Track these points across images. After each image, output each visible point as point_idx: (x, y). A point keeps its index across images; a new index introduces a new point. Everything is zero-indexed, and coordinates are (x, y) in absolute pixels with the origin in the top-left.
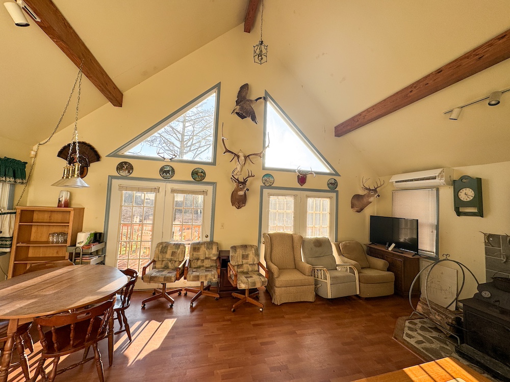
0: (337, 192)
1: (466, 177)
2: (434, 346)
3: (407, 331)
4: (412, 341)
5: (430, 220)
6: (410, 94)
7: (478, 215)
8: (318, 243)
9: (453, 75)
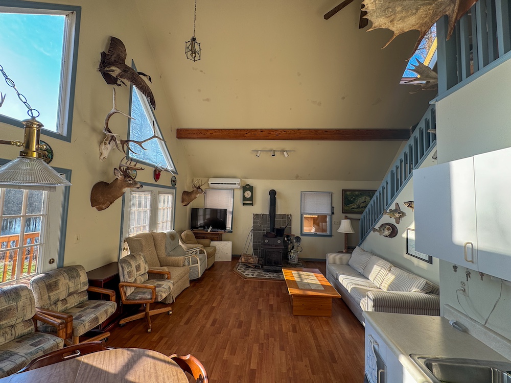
0: (175, 188)
1: (248, 185)
2: (256, 273)
3: (244, 274)
4: (250, 276)
5: (230, 209)
6: (246, 135)
7: (252, 204)
8: (172, 236)
9: (267, 136)
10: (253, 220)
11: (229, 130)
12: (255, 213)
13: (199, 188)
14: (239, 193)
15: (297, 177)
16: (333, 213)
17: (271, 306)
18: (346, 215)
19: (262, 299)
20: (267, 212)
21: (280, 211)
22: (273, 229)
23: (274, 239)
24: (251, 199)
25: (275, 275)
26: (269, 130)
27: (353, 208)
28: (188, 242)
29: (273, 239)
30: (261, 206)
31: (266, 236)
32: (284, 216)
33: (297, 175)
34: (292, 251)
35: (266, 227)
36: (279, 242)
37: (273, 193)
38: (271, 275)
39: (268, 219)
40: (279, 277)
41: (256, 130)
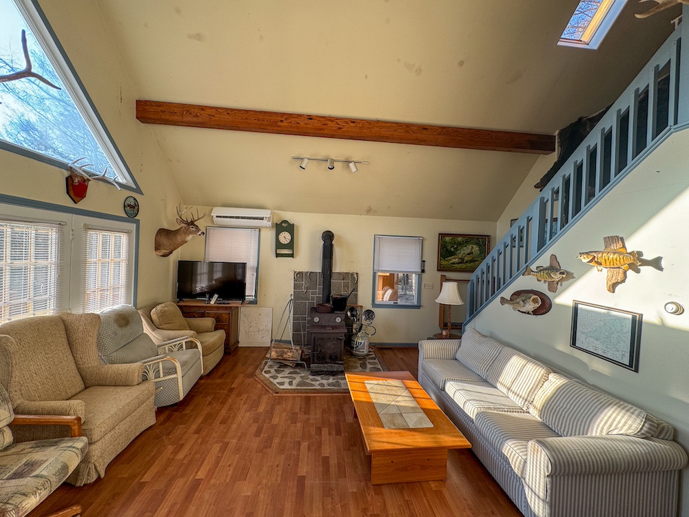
0: (137, 222)
1: (285, 222)
2: (298, 379)
3: (275, 381)
4: (286, 386)
5: (251, 263)
6: (280, 124)
7: (292, 256)
8: (123, 319)
9: (321, 129)
10: (293, 282)
11: (247, 111)
12: (298, 271)
13: (192, 223)
14: (269, 236)
15: (369, 211)
16: (423, 271)
17: (326, 461)
18: (444, 273)
19: (307, 443)
20: (318, 268)
21: (339, 267)
22: (327, 298)
23: (329, 315)
24: (291, 245)
25: (331, 380)
26: (324, 117)
27: (454, 263)
28: (164, 326)
29: (327, 316)
30: (307, 259)
31: (315, 310)
32: (345, 276)
33: (369, 207)
34: (359, 334)
35: (316, 295)
36: (338, 320)
37: (328, 237)
38: (325, 382)
39: (319, 279)
40: (339, 385)
41: (300, 116)
